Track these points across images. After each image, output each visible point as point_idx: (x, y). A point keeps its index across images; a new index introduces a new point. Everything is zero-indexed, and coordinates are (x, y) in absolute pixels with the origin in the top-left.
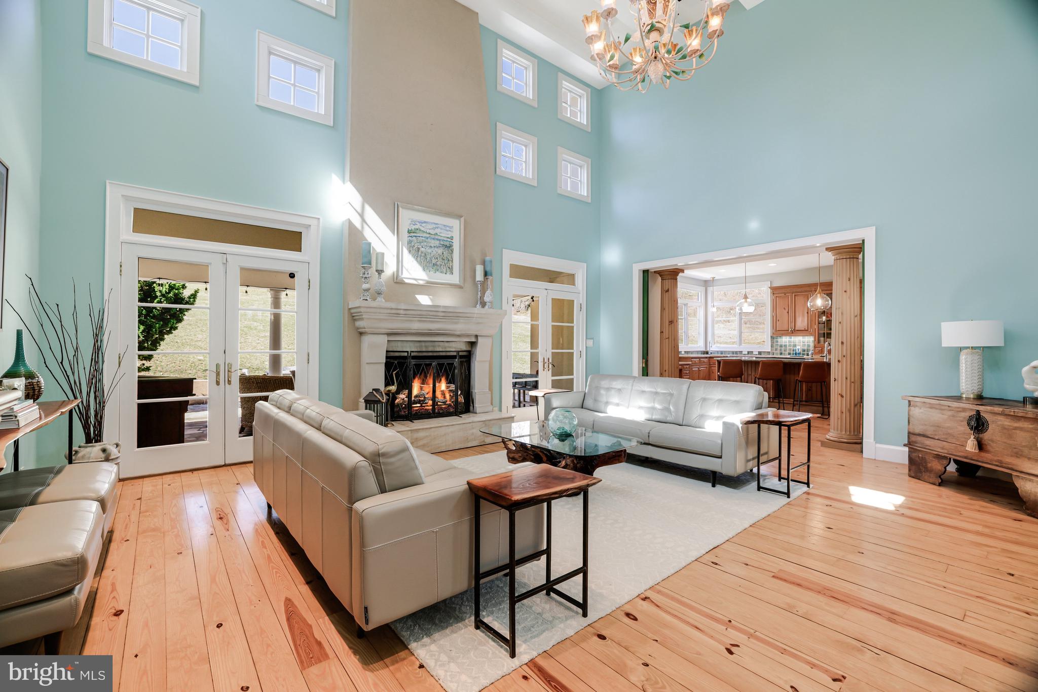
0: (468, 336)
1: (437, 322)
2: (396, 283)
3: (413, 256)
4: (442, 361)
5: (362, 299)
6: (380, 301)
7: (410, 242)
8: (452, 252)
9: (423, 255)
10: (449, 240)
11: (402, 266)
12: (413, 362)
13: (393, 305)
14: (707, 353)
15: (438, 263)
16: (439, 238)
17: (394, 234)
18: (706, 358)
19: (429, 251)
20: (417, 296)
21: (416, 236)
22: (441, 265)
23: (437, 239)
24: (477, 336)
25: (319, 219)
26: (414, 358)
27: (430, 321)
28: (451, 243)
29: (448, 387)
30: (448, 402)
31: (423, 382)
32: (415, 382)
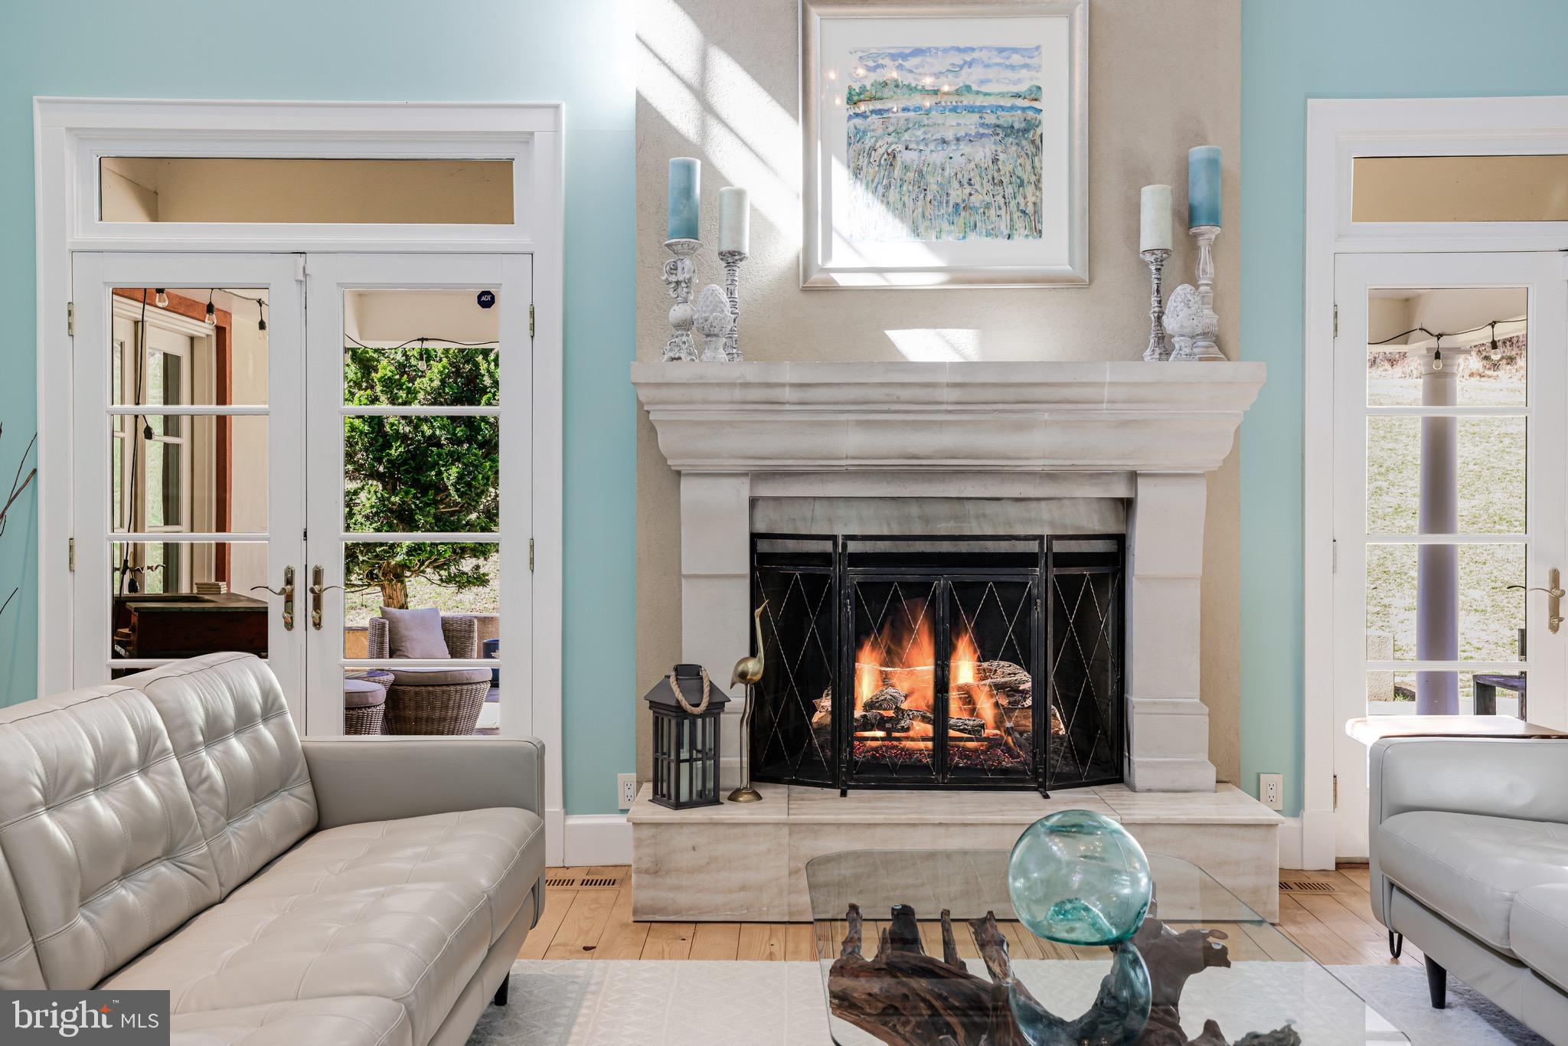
0: (1097, 476)
1: (941, 423)
2: (808, 290)
3: (873, 187)
4: (969, 575)
5: (666, 357)
6: (716, 362)
7: (855, 138)
8: (1038, 149)
9: (910, 175)
10: (1026, 103)
11: (828, 229)
12: (856, 575)
13: (750, 372)
15: (976, 200)
16: (979, 101)
17: (797, 120)
19: (938, 157)
20: (893, 335)
21: (879, 112)
22: (988, 206)
23: (971, 109)
24: (1133, 476)
25: (557, 107)
26: (857, 559)
27: (906, 423)
28: (1030, 114)
29: (982, 674)
30: (990, 732)
31: (889, 652)
32: (867, 649)
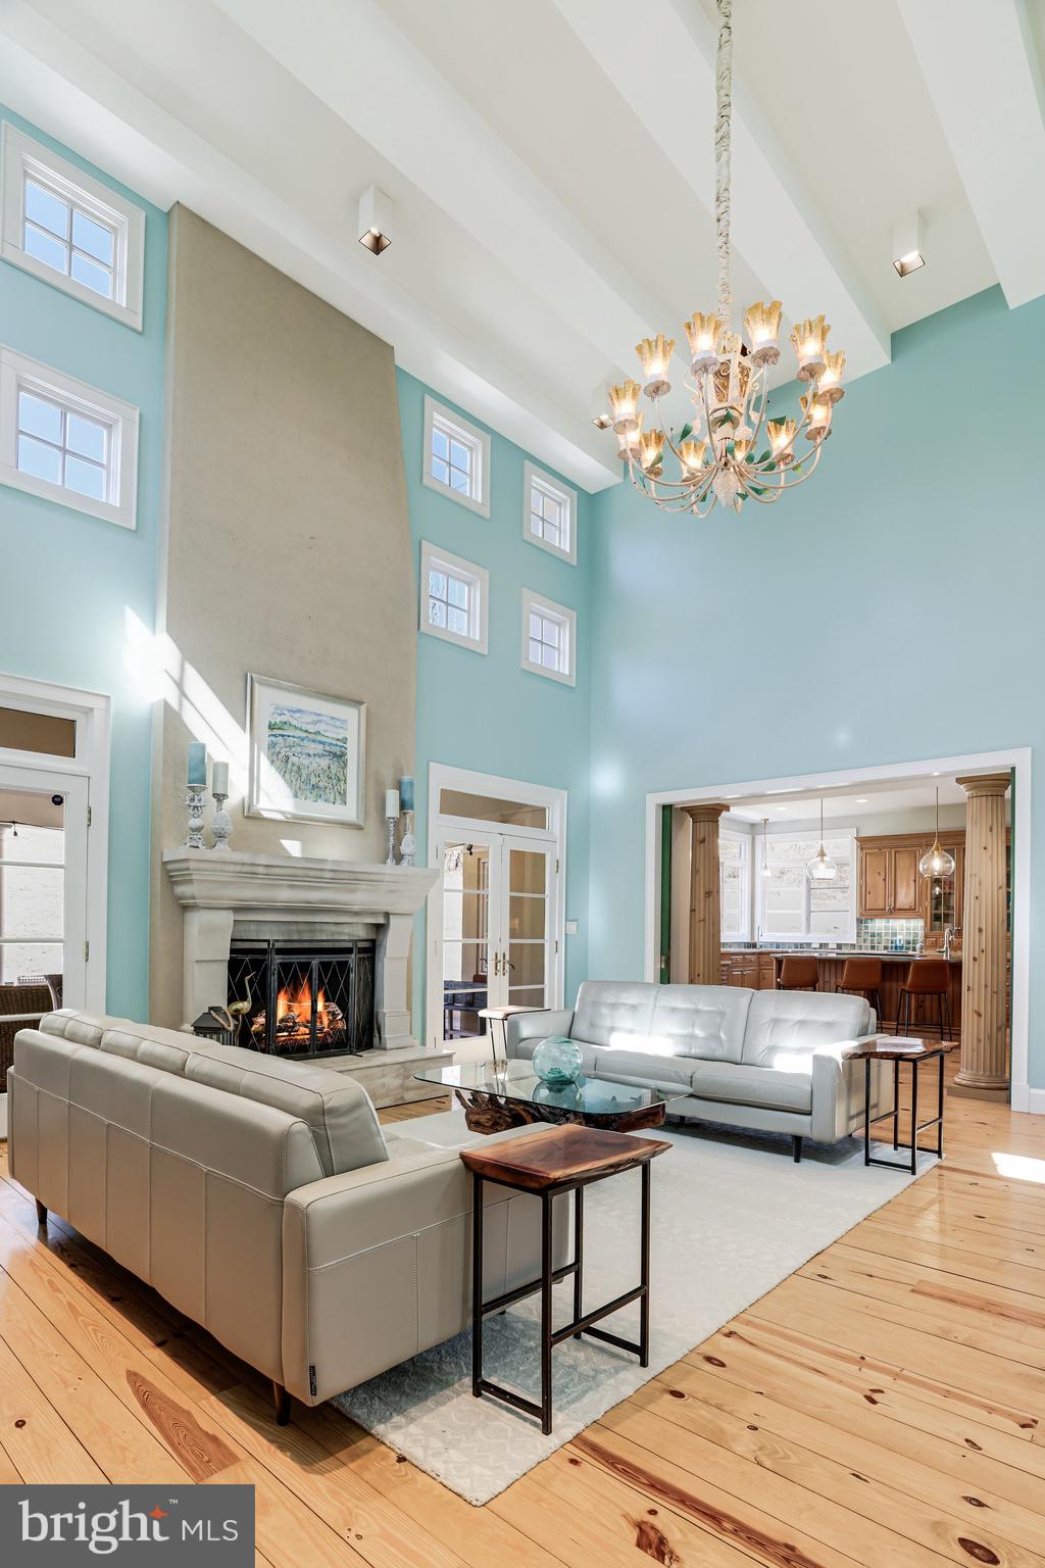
0: (373, 913)
1: (321, 888)
2: (247, 817)
3: (279, 770)
4: (326, 958)
5: (188, 845)
6: (223, 851)
7: (272, 745)
8: (346, 765)
9: (295, 768)
10: (341, 744)
11: (258, 787)
12: (278, 959)
13: (245, 857)
14: (754, 946)
15: (321, 784)
16: (323, 739)
17: (244, 730)
18: (754, 954)
19: (306, 762)
20: (283, 842)
21: (283, 736)
22: (326, 788)
23: (320, 742)
24: (387, 915)
25: (108, 697)
26: (279, 951)
27: (307, 887)
28: (343, 749)
31: (292, 995)
32: (282, 993)
